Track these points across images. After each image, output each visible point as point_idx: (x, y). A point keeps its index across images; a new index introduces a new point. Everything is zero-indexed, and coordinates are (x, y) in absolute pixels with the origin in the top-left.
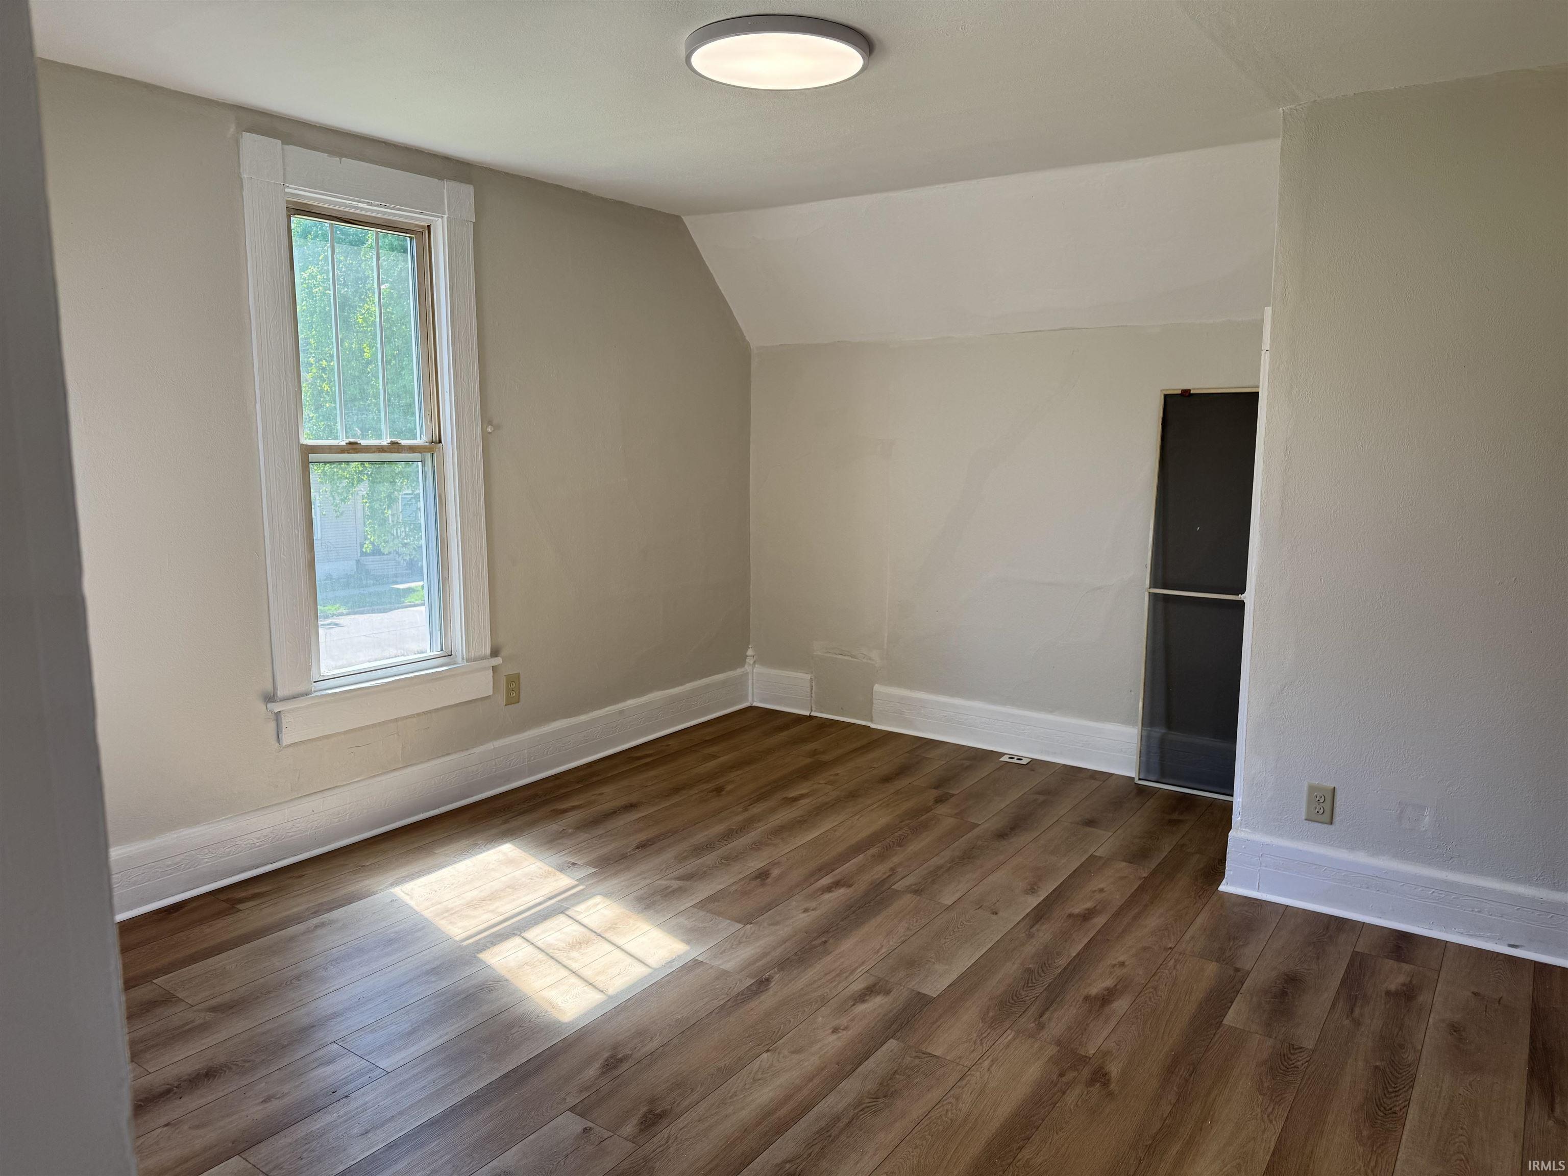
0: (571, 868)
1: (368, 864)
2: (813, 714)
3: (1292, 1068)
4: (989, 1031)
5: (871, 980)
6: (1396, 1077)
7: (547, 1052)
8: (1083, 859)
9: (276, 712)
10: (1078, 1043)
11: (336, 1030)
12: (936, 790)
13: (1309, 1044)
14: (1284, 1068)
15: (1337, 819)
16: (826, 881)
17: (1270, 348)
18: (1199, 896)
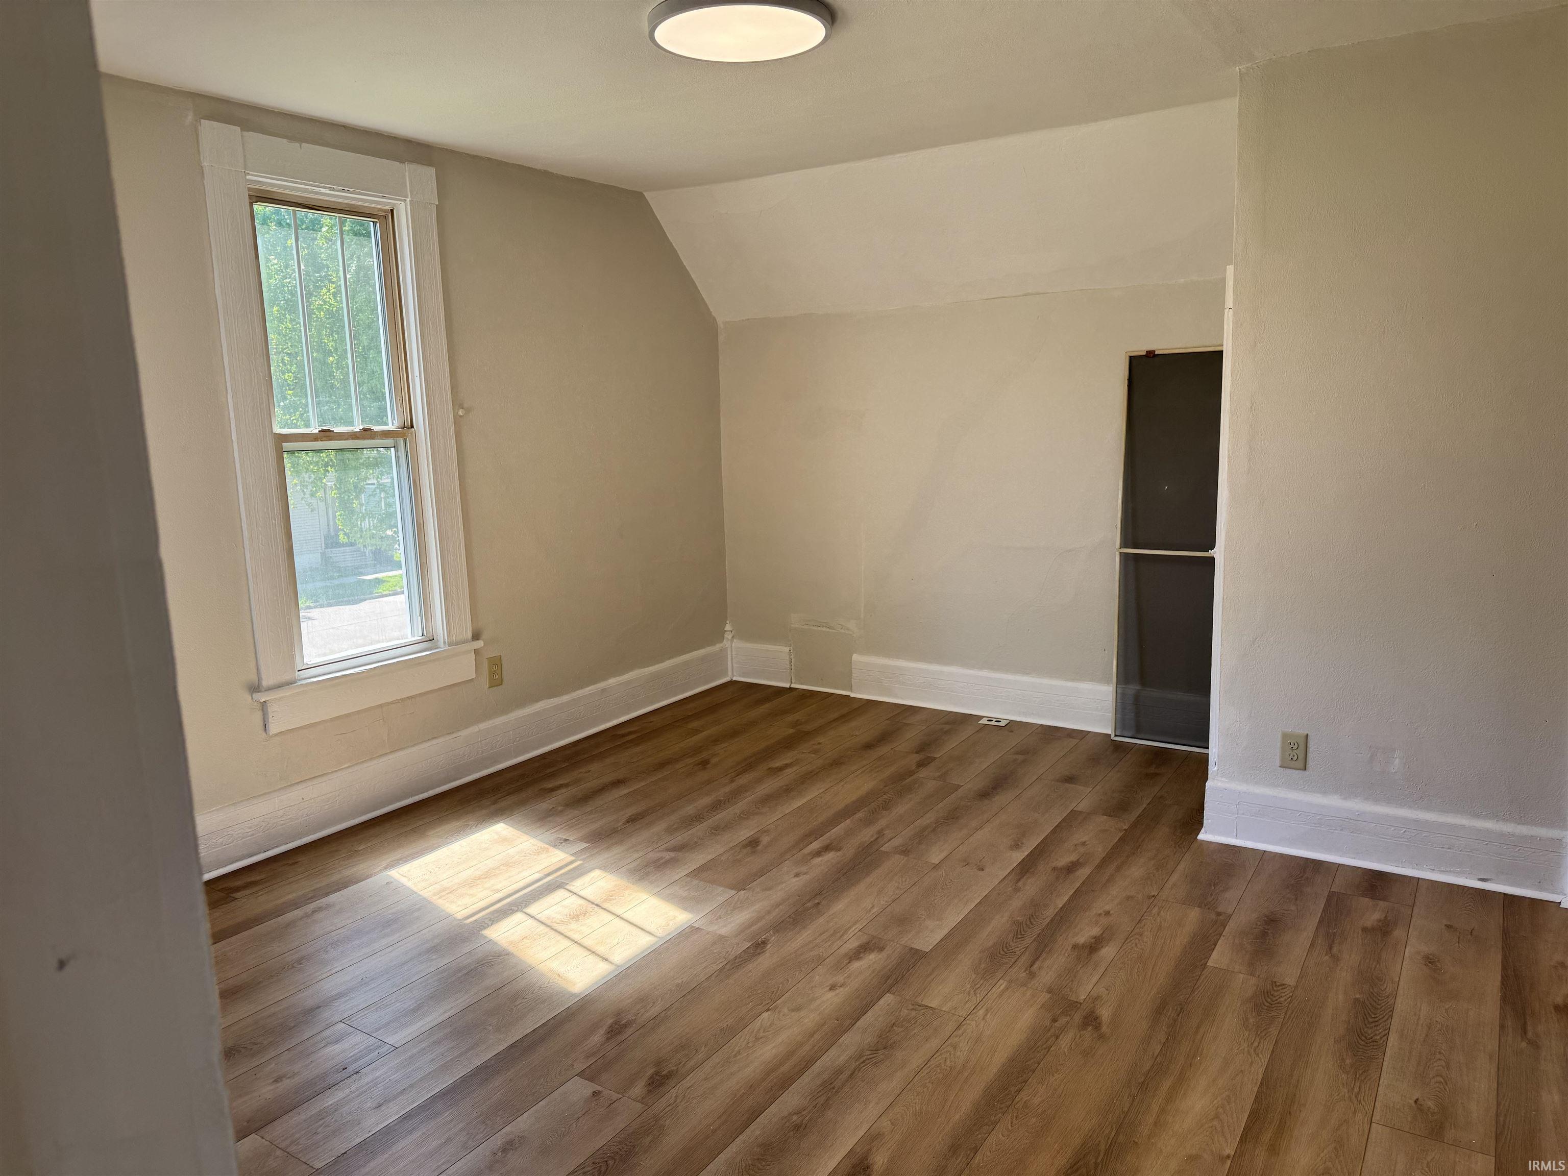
0: (564, 844)
1: (360, 848)
2: (793, 686)
3: (1275, 1004)
4: (981, 982)
5: (864, 939)
6: (1375, 1008)
7: (552, 1021)
8: (1065, 815)
9: (262, 701)
10: (1068, 990)
11: (341, 1010)
12: (918, 755)
13: (1291, 981)
14: (1268, 1004)
15: (1310, 763)
16: (815, 845)
17: (1233, 305)
18: (1179, 846)
